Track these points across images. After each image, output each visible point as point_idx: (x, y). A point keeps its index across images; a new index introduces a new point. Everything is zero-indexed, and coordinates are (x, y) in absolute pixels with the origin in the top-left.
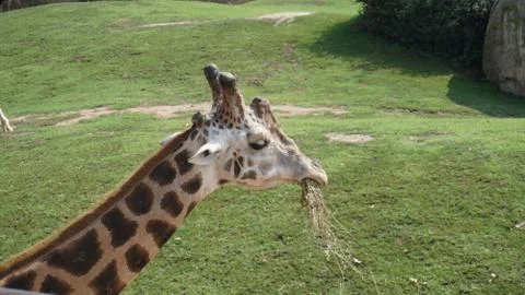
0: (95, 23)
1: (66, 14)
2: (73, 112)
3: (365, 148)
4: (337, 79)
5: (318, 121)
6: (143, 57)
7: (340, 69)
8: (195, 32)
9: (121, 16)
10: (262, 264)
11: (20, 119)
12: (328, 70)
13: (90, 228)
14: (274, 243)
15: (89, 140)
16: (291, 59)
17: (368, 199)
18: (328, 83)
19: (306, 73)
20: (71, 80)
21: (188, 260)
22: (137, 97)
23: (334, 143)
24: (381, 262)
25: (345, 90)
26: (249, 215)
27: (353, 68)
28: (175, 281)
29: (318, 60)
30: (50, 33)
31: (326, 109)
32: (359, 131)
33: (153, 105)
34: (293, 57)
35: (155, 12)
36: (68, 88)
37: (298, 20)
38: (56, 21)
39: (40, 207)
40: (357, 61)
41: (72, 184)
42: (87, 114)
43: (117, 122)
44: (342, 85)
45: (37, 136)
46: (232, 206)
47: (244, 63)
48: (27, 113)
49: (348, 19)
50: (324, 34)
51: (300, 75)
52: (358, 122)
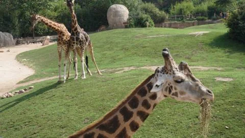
0: (130, 36)
1: (120, 33)
2: (121, 68)
3: (230, 83)
4: (219, 56)
5: (212, 73)
6: (147, 48)
7: (220, 53)
8: (166, 39)
9: (139, 33)
10: (190, 127)
11: (103, 70)
12: (216, 53)
13: (115, 115)
14: (195, 119)
15: (126, 79)
16: (202, 49)
17: (231, 103)
18: (215, 58)
19: (207, 54)
20: (121, 56)
21: (162, 124)
22: (144, 63)
23: (218, 81)
24: (236, 128)
25: (222, 61)
26: (185, 108)
27: (225, 52)
28: (157, 132)
29: (212, 49)
30: (114, 40)
31: (215, 68)
32: (228, 77)
33: (150, 66)
34: (202, 48)
35: (152, 32)
36: (120, 59)
37: (204, 34)
38: (116, 35)
39: (108, 103)
40: (227, 50)
41: (120, 95)
42: (126, 69)
43: (137, 72)
44: (221, 59)
45: (108, 77)
46: (179, 104)
47: (184, 51)
48: (105, 68)
49: (223, 34)
50: (214, 40)
51: (204, 55)
52: (227, 73)
